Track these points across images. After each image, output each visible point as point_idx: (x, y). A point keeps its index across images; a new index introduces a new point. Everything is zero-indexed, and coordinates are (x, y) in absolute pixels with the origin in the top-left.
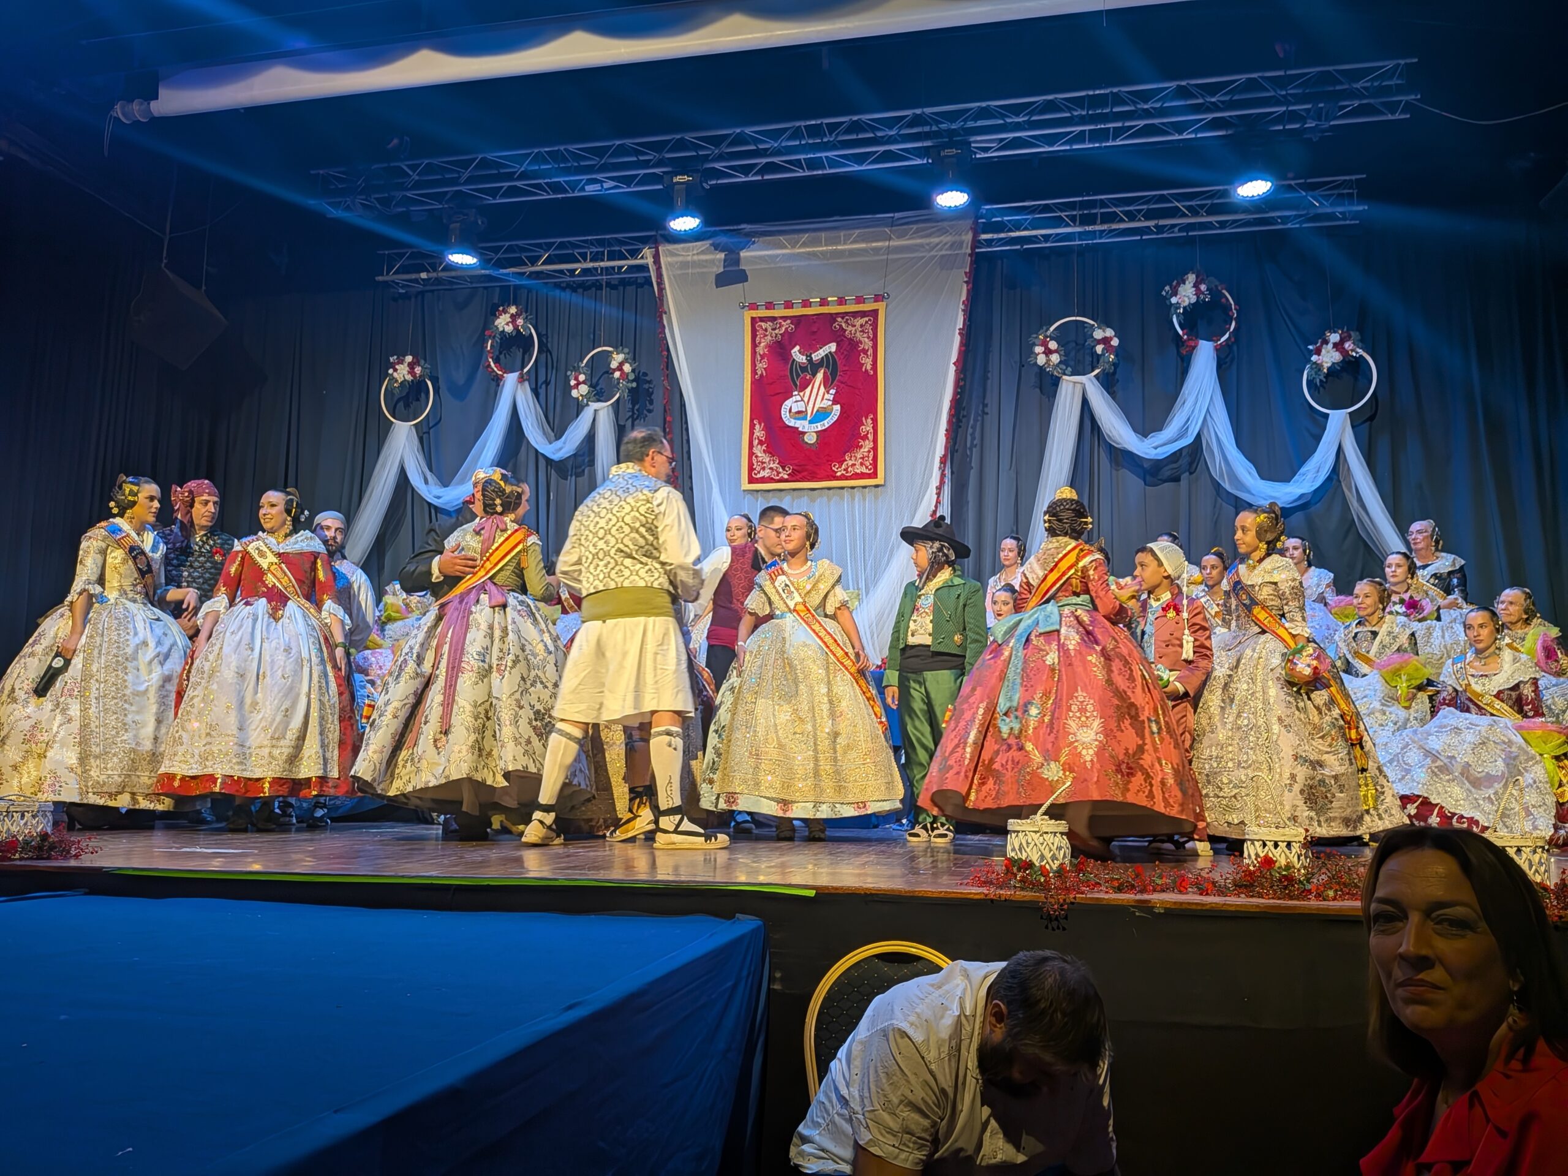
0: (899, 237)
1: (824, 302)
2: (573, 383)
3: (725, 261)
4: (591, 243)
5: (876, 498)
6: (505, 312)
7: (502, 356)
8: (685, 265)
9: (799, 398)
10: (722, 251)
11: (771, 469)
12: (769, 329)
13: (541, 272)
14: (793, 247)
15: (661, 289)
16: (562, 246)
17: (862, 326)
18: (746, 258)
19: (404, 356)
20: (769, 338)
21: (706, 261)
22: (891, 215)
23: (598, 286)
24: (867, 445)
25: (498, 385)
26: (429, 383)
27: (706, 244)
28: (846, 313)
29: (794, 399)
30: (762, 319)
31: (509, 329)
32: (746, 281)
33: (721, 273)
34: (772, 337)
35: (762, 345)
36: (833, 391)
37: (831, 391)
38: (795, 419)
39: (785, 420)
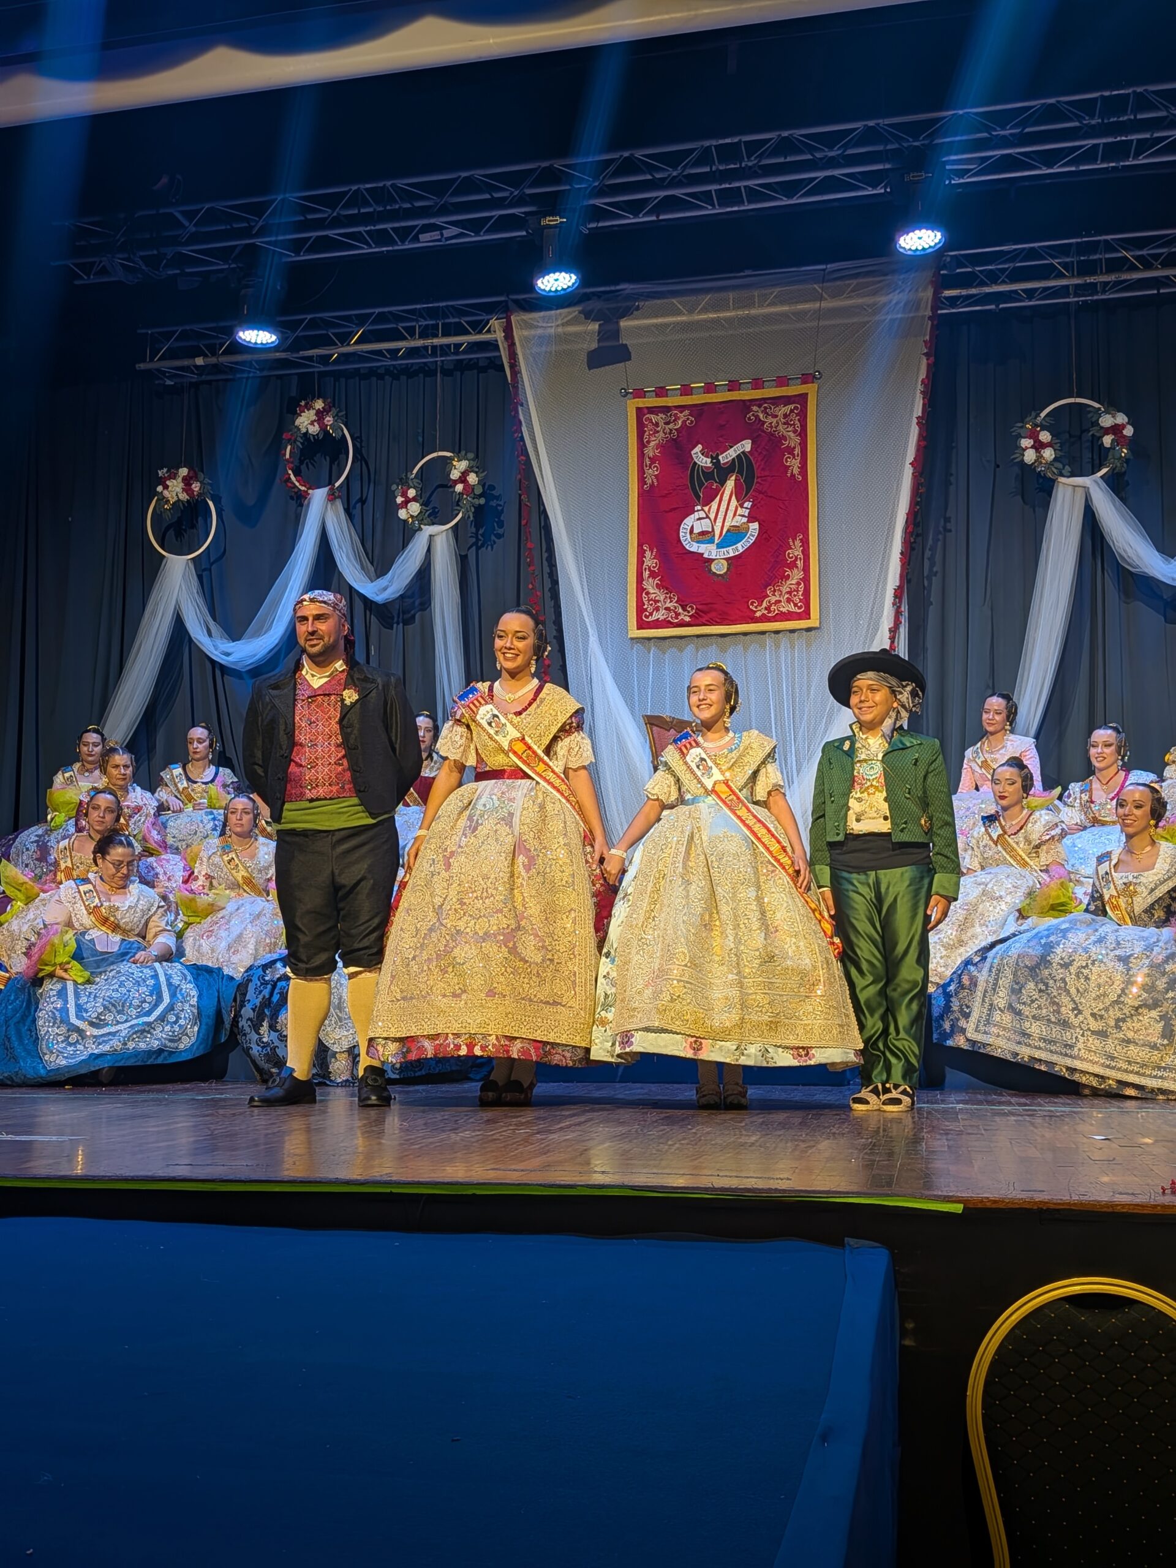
0: (834, 296)
1: (733, 386)
2: (399, 500)
3: (599, 333)
4: (419, 314)
5: (809, 645)
6: (308, 407)
7: (303, 467)
8: (546, 340)
9: (702, 514)
10: (595, 320)
11: (667, 609)
12: (661, 424)
13: (353, 354)
14: (691, 311)
15: (515, 372)
16: (381, 318)
17: (785, 416)
18: (627, 328)
19: (177, 469)
20: (661, 434)
21: (577, 334)
22: (823, 267)
23: (429, 372)
24: (796, 575)
25: (301, 505)
26: (211, 503)
27: (574, 311)
28: (765, 400)
29: (696, 515)
30: (652, 410)
31: (314, 429)
32: (629, 359)
33: (595, 350)
34: (666, 434)
35: (652, 444)
36: (748, 504)
37: (746, 505)
38: (698, 542)
39: (684, 543)
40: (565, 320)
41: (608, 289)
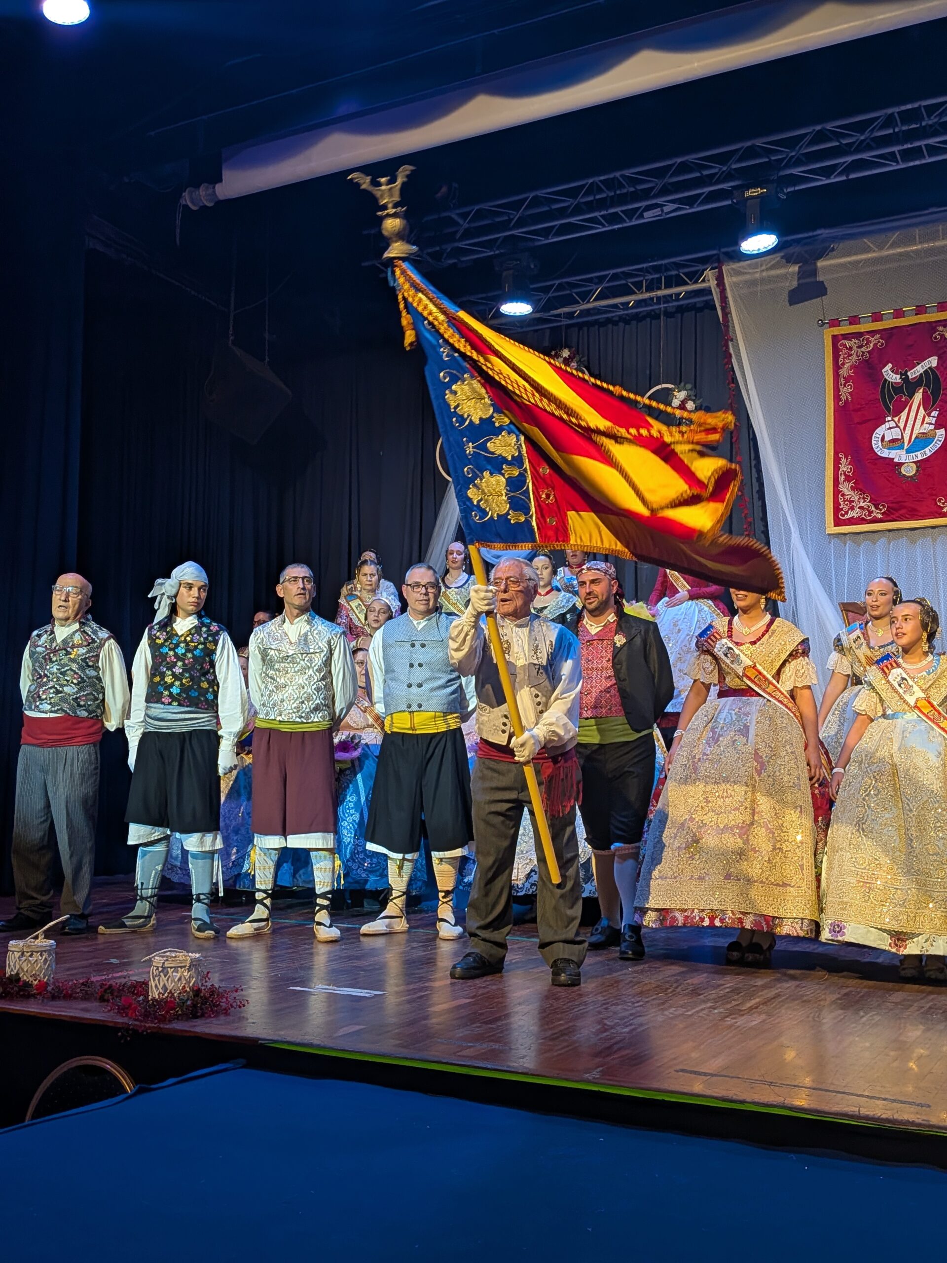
1: (920, 311)
3: (799, 273)
4: (646, 270)
8: (753, 283)
10: (795, 263)
11: (864, 508)
12: (855, 348)
13: (593, 309)
14: (880, 249)
15: (726, 313)
16: (615, 277)
18: (824, 268)
20: (854, 357)
21: (778, 276)
23: (654, 316)
27: (777, 257)
30: (846, 337)
32: (825, 294)
33: (796, 288)
34: (858, 356)
35: (847, 366)
36: (935, 413)
37: (933, 414)
38: (889, 449)
39: (876, 450)
40: (769, 265)
41: (806, 235)
